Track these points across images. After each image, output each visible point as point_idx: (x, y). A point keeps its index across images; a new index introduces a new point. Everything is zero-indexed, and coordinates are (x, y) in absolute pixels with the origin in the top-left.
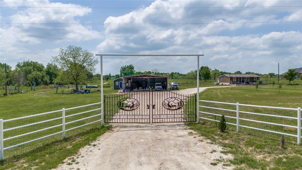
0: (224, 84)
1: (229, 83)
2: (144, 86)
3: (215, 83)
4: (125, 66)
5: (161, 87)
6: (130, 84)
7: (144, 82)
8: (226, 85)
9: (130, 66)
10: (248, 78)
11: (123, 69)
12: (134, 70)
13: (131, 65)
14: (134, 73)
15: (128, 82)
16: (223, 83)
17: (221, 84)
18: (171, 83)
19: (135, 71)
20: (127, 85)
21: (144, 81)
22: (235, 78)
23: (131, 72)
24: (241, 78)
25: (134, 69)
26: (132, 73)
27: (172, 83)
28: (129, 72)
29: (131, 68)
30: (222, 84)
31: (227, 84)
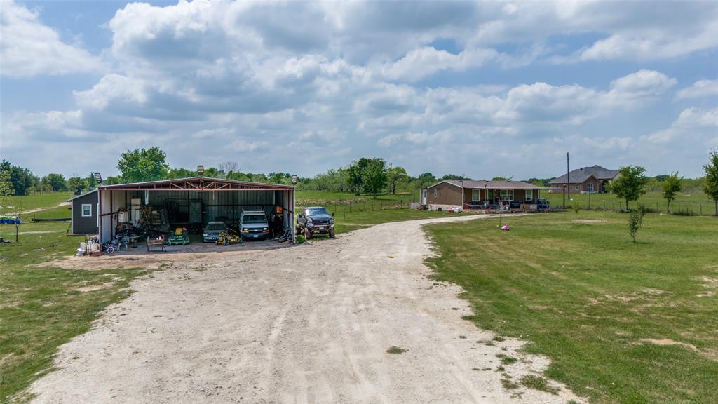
0: (445, 207)
1: (461, 207)
2: (194, 219)
3: (414, 205)
4: (137, 151)
5: (265, 226)
6: (138, 212)
7: (198, 206)
8: (452, 213)
9: (153, 151)
10: (510, 191)
11: (130, 161)
12: (166, 164)
13: (156, 149)
14: (166, 173)
15: (127, 208)
16: (440, 206)
17: (435, 207)
18: (304, 210)
19: (166, 166)
20: (123, 218)
21: (195, 201)
22: (476, 191)
23: (155, 168)
24: (492, 190)
25: (165, 159)
26: (157, 172)
27: (307, 212)
28: (150, 168)
29: (156, 156)
30: (440, 209)
31: (456, 210)
